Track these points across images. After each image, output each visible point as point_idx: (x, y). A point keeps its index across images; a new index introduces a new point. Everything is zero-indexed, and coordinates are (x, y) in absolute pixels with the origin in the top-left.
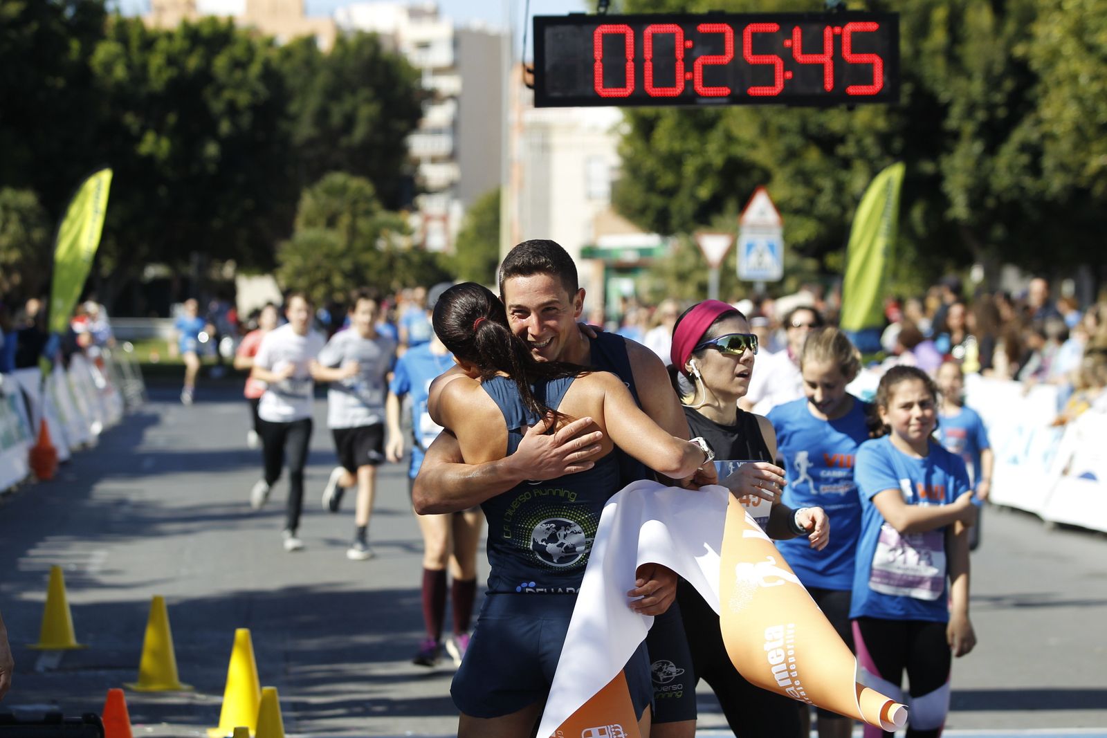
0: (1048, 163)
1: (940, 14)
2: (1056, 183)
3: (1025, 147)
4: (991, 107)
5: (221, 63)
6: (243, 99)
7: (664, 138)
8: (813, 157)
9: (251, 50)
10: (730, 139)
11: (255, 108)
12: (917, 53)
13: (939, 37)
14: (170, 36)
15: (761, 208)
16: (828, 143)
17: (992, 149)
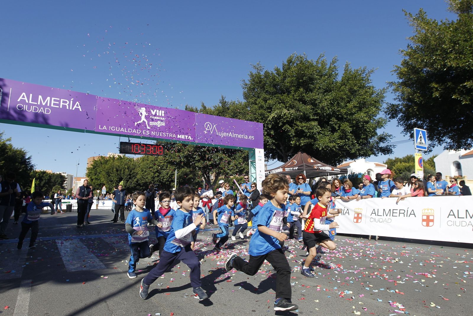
0: (132, 184)
1: (123, 170)
2: (133, 185)
3: (130, 182)
4: (127, 178)
5: (44, 175)
6: (47, 178)
7: (94, 181)
8: (110, 182)
9: (48, 174)
10: (100, 181)
11: (48, 179)
12: (120, 173)
13: (122, 172)
14: (39, 172)
15: (104, 187)
16: (112, 181)
17: (127, 182)
